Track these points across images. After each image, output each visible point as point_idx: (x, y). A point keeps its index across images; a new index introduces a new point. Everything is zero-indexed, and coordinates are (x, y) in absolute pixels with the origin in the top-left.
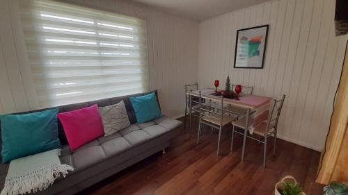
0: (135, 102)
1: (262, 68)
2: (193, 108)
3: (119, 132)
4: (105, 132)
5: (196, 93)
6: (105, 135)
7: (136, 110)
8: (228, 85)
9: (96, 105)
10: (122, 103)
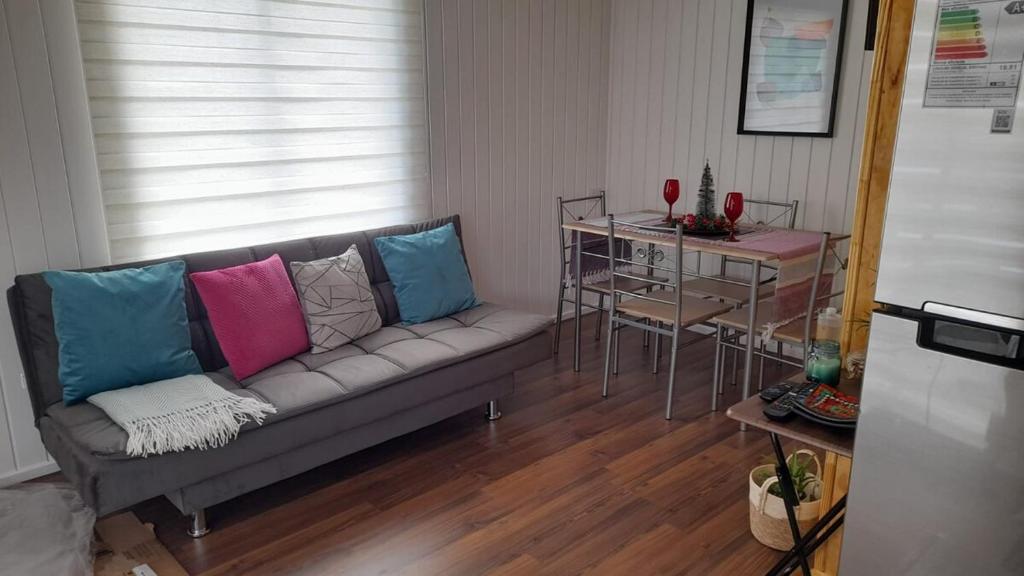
0: (392, 252)
1: (829, 134)
2: (587, 281)
3: (351, 343)
4: (314, 339)
5: (598, 226)
6: (316, 350)
7: (396, 278)
8: (706, 195)
9: (276, 257)
10: (351, 254)
